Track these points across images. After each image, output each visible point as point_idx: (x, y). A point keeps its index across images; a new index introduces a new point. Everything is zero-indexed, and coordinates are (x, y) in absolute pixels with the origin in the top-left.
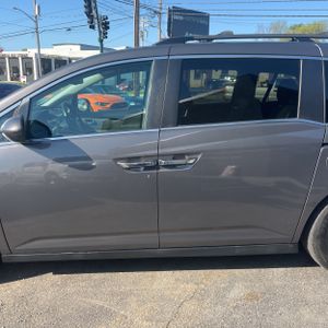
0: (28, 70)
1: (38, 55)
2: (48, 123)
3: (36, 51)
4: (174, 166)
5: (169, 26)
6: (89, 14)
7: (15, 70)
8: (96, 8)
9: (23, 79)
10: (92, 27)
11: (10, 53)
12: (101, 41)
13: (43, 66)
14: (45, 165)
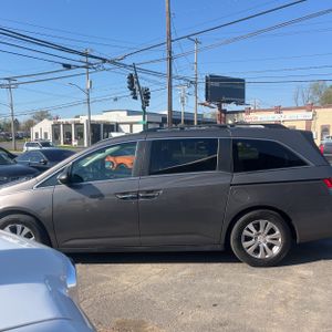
0: (80, 135)
1: (89, 121)
2: (83, 176)
3: (87, 118)
4: (147, 197)
5: (207, 93)
6: (131, 88)
7: (68, 135)
8: (138, 82)
9: (75, 143)
10: (135, 98)
11: (64, 120)
12: (144, 108)
13: (93, 131)
14: (83, 199)
